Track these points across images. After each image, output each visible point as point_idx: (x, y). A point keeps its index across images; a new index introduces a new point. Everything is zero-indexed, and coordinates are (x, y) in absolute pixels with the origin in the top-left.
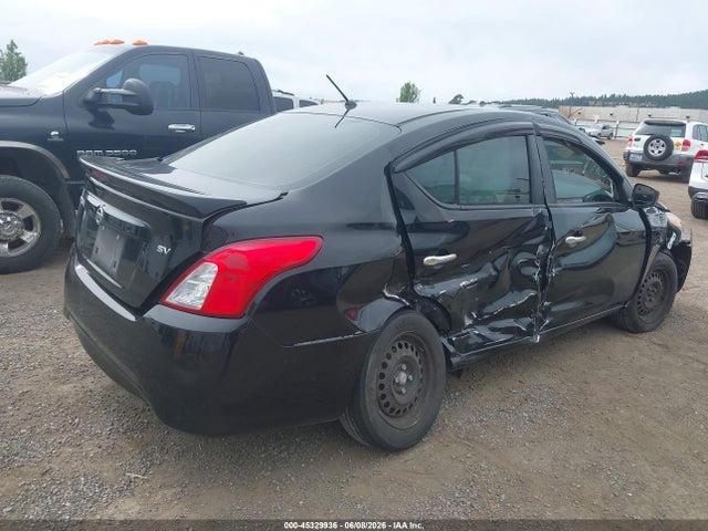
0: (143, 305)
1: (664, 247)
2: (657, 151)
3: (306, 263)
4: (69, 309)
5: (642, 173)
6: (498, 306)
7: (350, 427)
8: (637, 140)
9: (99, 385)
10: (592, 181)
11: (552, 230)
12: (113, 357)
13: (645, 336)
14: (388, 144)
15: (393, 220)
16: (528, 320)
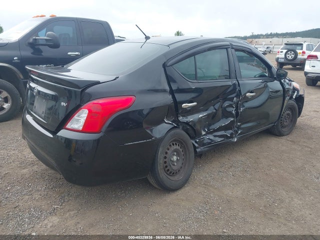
0: (56, 130)
1: (291, 98)
2: (290, 56)
3: (128, 108)
4: (24, 134)
5: (284, 67)
6: (217, 126)
7: (152, 181)
8: (282, 52)
9: (40, 169)
10: (258, 69)
11: (240, 91)
12: (46, 156)
13: (285, 137)
14: (164, 54)
15: (167, 88)
16: (231, 131)
